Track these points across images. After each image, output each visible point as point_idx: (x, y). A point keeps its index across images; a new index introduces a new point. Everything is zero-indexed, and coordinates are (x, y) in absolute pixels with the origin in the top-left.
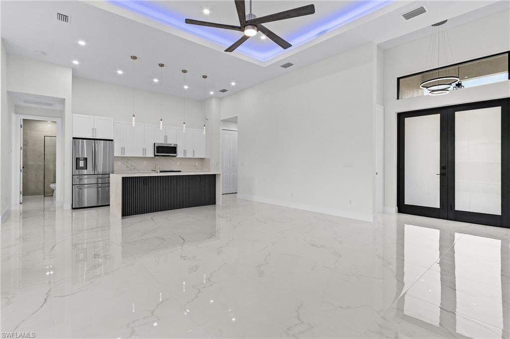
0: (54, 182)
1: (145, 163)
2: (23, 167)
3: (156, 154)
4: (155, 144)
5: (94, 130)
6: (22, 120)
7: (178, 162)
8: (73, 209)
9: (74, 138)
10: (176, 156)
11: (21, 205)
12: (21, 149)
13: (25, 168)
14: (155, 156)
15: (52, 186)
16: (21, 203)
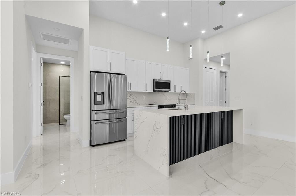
0: (69, 113)
1: (144, 98)
2: (43, 101)
3: (155, 89)
4: (154, 80)
5: (109, 64)
6: (42, 59)
7: (168, 97)
8: (92, 146)
9: (91, 72)
10: (168, 91)
11: (42, 136)
12: (41, 85)
13: (46, 102)
14: (154, 90)
15: (66, 117)
16: (41, 134)
